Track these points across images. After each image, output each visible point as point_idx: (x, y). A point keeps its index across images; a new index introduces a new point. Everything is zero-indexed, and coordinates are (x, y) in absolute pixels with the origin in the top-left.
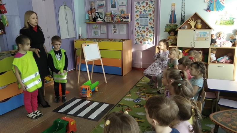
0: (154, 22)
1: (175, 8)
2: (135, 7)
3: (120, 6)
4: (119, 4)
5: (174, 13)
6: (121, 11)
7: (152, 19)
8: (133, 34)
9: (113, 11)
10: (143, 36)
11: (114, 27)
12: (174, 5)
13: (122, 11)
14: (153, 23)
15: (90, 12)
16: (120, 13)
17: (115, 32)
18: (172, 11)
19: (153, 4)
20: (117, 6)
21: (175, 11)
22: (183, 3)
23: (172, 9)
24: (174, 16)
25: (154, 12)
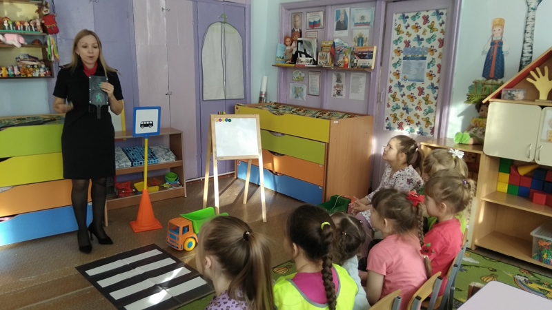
0: (439, 72)
1: (502, 34)
2: (394, 27)
3: (357, 25)
4: (353, 20)
5: (500, 49)
7: (436, 64)
8: (383, 103)
9: (339, 38)
10: (407, 110)
11: (339, 80)
12: (500, 24)
13: (360, 40)
14: (438, 75)
15: (288, 40)
16: (354, 44)
17: (339, 93)
18: (493, 44)
19: (440, 21)
20: (350, 25)
21: (501, 43)
22: (530, 19)
23: (493, 35)
24: (497, 58)
25: (441, 42)
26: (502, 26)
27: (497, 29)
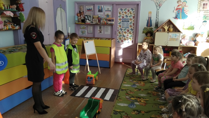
1: (151, 15)
3: (106, 11)
4: (105, 9)
5: (151, 19)
6: (107, 15)
7: (132, 23)
8: (116, 35)
9: (100, 14)
10: (124, 36)
11: (100, 28)
14: (133, 26)
15: (79, 14)
17: (100, 32)
18: (149, 18)
21: (151, 18)
23: (149, 16)
25: (134, 17)
26: (151, 13)
27: (150, 14)
